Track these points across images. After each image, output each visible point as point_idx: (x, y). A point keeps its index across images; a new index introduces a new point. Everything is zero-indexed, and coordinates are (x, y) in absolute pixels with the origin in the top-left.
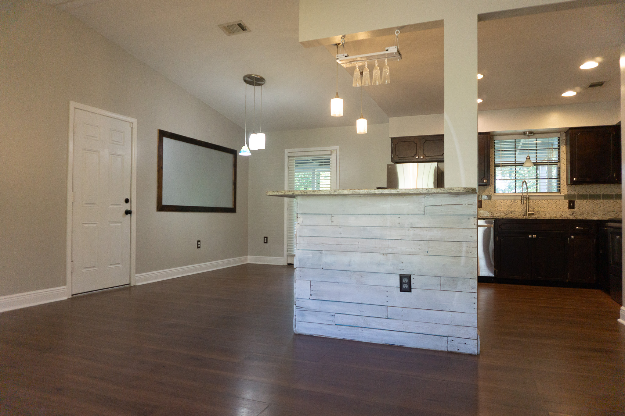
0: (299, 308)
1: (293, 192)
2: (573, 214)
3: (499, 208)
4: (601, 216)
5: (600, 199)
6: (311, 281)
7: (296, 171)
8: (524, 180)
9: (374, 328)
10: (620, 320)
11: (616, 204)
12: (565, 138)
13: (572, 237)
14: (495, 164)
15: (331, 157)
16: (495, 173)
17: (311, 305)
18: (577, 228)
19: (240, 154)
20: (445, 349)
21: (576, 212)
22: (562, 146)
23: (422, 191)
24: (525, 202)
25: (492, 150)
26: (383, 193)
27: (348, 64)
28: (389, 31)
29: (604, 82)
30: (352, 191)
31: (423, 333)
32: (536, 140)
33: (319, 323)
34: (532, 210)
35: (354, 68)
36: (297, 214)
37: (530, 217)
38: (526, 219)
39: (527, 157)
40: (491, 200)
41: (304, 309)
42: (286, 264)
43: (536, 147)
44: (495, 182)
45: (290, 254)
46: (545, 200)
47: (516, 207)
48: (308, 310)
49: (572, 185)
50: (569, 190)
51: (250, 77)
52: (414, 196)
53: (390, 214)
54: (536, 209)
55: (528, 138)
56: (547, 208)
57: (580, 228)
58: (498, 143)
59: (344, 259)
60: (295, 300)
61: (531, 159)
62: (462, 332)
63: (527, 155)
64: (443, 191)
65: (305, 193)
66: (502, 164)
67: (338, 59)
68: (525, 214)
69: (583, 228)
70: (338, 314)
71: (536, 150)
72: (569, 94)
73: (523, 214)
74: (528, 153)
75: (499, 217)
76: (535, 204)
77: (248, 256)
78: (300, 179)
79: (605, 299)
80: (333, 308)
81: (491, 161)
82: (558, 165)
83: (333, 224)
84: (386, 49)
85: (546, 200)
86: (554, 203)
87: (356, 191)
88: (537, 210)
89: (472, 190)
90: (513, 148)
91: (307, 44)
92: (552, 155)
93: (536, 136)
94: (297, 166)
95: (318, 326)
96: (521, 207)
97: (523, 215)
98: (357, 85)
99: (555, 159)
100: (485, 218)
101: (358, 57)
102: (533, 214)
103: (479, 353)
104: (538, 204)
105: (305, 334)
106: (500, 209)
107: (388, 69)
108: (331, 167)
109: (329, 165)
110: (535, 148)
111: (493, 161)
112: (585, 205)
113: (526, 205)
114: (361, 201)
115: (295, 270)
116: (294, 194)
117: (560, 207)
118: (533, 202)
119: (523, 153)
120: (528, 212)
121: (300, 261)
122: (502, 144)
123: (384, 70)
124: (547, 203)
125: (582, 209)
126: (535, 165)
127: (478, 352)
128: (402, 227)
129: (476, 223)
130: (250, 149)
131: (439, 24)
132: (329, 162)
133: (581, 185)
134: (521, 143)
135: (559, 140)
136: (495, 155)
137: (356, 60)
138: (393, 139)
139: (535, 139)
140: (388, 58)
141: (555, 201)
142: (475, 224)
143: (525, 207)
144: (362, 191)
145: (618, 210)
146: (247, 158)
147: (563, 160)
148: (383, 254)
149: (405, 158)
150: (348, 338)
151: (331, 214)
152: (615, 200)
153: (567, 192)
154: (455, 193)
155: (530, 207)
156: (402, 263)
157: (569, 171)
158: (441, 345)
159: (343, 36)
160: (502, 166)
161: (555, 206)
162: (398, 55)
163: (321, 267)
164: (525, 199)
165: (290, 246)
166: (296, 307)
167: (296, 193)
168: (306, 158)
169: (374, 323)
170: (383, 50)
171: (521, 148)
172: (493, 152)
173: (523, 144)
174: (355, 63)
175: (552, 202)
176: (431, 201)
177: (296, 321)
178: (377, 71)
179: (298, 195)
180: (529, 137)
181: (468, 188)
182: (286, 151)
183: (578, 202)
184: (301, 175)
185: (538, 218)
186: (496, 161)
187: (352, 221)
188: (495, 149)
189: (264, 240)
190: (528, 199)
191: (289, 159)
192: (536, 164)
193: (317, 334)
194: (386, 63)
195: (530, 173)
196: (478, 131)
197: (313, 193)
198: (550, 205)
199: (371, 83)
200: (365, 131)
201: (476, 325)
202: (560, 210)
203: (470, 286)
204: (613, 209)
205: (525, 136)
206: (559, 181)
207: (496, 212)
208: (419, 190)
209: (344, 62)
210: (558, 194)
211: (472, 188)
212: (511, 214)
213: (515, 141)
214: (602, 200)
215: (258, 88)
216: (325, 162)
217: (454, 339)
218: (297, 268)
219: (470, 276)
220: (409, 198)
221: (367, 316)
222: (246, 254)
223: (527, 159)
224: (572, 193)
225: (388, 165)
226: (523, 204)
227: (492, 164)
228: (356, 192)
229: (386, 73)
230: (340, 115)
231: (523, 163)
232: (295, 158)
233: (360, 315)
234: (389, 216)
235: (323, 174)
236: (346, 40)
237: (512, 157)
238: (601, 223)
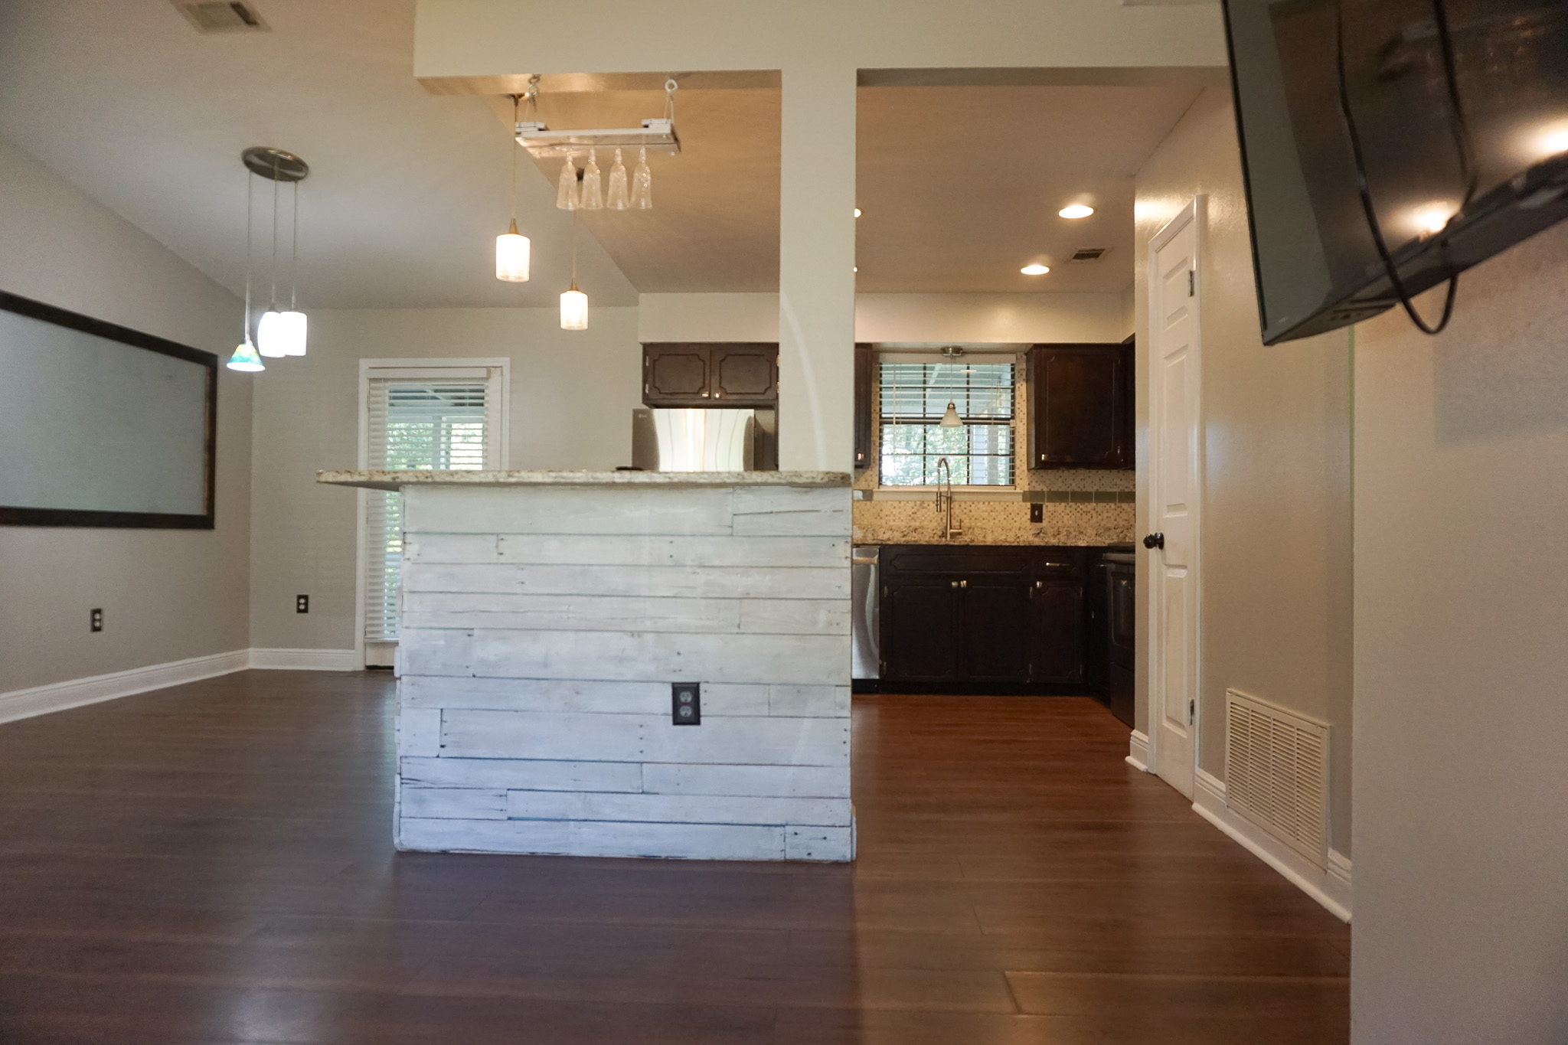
0: (412, 782)
1: (394, 475)
2: (1038, 534)
3: (890, 520)
4: (1093, 537)
5: (1092, 502)
6: (442, 710)
7: (391, 417)
8: (942, 457)
9: (608, 819)
10: (1129, 759)
11: (1121, 512)
12: (1024, 366)
13: (1038, 584)
14: (881, 417)
15: (486, 384)
16: (881, 438)
17: (444, 771)
18: (1048, 564)
19: (231, 366)
20: (778, 856)
21: (1045, 529)
22: (1019, 382)
23: (728, 478)
24: (944, 506)
25: (875, 386)
26: (632, 480)
27: (546, 149)
28: (651, 80)
29: (1103, 250)
30: (553, 474)
31: (729, 821)
32: (968, 368)
33: (463, 819)
34: (959, 524)
35: (562, 161)
36: (404, 533)
37: (954, 542)
38: (946, 546)
39: (949, 405)
40: (873, 502)
41: (422, 784)
42: (361, 668)
43: (968, 383)
44: (880, 459)
45: (378, 641)
46: (984, 503)
47: (926, 518)
48: (436, 786)
49: (1039, 471)
50: (1031, 482)
51: (262, 153)
52: (709, 492)
53: (650, 535)
54: (966, 523)
55: (951, 363)
56: (989, 521)
57: (1052, 564)
58: (887, 369)
59: (534, 649)
60: (398, 763)
61: (957, 410)
62: (817, 813)
63: (948, 401)
64: (776, 480)
65: (427, 477)
66: (897, 418)
67: (518, 134)
68: (944, 535)
69: (1058, 565)
70: (517, 792)
71: (968, 391)
72: (1036, 269)
73: (940, 533)
74: (952, 397)
75: (889, 540)
76: (965, 511)
77: (251, 650)
78: (398, 440)
79: (1102, 717)
80: (503, 776)
81: (873, 411)
82: (1012, 426)
83: (502, 559)
84: (645, 122)
85: (986, 503)
86: (1002, 508)
87: (565, 474)
88: (968, 525)
89: (842, 478)
90: (918, 382)
91: (433, 86)
92: (998, 402)
93: (969, 357)
94: (392, 405)
95: (460, 825)
96: (936, 519)
97: (940, 537)
98: (567, 206)
99: (1004, 412)
100: (859, 542)
101: (573, 135)
102: (960, 534)
103: (854, 856)
104: (970, 511)
105: (425, 851)
106: (892, 523)
107: (646, 172)
108: (486, 412)
109: (482, 405)
110: (966, 386)
111: (878, 411)
112: (1063, 514)
113: (945, 513)
114: (577, 500)
115: (398, 682)
116: (398, 480)
117: (1015, 519)
118: (960, 506)
119: (940, 397)
120: (951, 528)
121: (412, 657)
122: (897, 372)
123: (636, 175)
124: (989, 509)
125: (1058, 522)
126: (964, 423)
127: (852, 856)
128: (679, 566)
129: (849, 555)
130: (262, 353)
131: (769, 80)
132: (483, 398)
133: (1055, 471)
134: (935, 373)
135: (1013, 370)
136: (881, 396)
137: (567, 141)
138: (647, 348)
139: (966, 366)
140: (648, 146)
141: (1005, 506)
142: (846, 558)
143: (945, 519)
144: (579, 475)
145: (1123, 525)
146: (248, 377)
147: (1021, 414)
148: (629, 634)
149: (676, 396)
150: (540, 850)
151: (498, 534)
152: (1118, 504)
153: (1029, 484)
154: (804, 483)
155: (955, 519)
156: (679, 654)
157: (1033, 439)
158: (770, 848)
159: (534, 77)
160: (897, 423)
161: (1005, 516)
162: (672, 141)
163: (471, 672)
164: (945, 498)
165: (372, 618)
166: (402, 779)
167: (404, 478)
168: (418, 385)
169: (609, 807)
170: (636, 125)
171: (934, 384)
172: (878, 390)
173: (939, 375)
174: (565, 149)
175: (998, 507)
176: (748, 501)
177: (400, 817)
178: (618, 176)
179: (409, 483)
180: (953, 360)
181: (833, 473)
182: (364, 364)
183: (1048, 508)
184: (400, 429)
185: (971, 544)
186: (883, 411)
187: (553, 551)
188: (881, 383)
189: (299, 604)
190: (950, 499)
191: (373, 385)
192: (968, 421)
193: (460, 847)
194: (643, 158)
195: (951, 441)
196: (854, 339)
197: (448, 479)
198: (993, 514)
199: (605, 205)
200: (581, 323)
201: (848, 792)
202: (1015, 524)
203: (835, 702)
204: (1116, 523)
205: (946, 356)
206: (1013, 461)
207: (883, 530)
208: (722, 476)
209: (535, 143)
210: (1011, 489)
211: (842, 473)
212: (914, 534)
213: (925, 368)
214: (1095, 504)
215: (286, 187)
216: (471, 398)
217: (798, 829)
218: (403, 678)
219: (834, 680)
220: (696, 494)
221: (590, 790)
222: (243, 642)
223: (948, 408)
224: (1038, 488)
225: (636, 412)
226: (940, 511)
227: (875, 416)
228: (564, 478)
229: (642, 184)
230: (520, 278)
231: (941, 418)
232: (388, 384)
233: (573, 789)
234: (647, 538)
235: (458, 429)
236: (542, 88)
237: (918, 403)
238: (1092, 554)
